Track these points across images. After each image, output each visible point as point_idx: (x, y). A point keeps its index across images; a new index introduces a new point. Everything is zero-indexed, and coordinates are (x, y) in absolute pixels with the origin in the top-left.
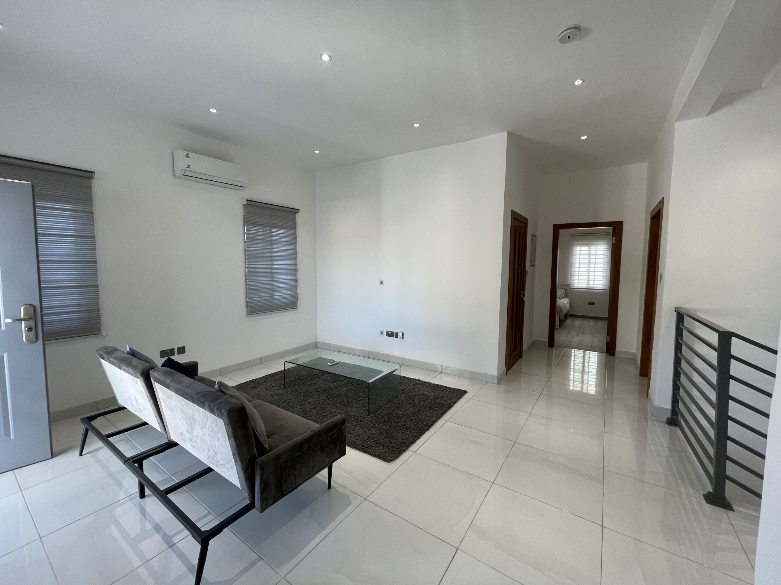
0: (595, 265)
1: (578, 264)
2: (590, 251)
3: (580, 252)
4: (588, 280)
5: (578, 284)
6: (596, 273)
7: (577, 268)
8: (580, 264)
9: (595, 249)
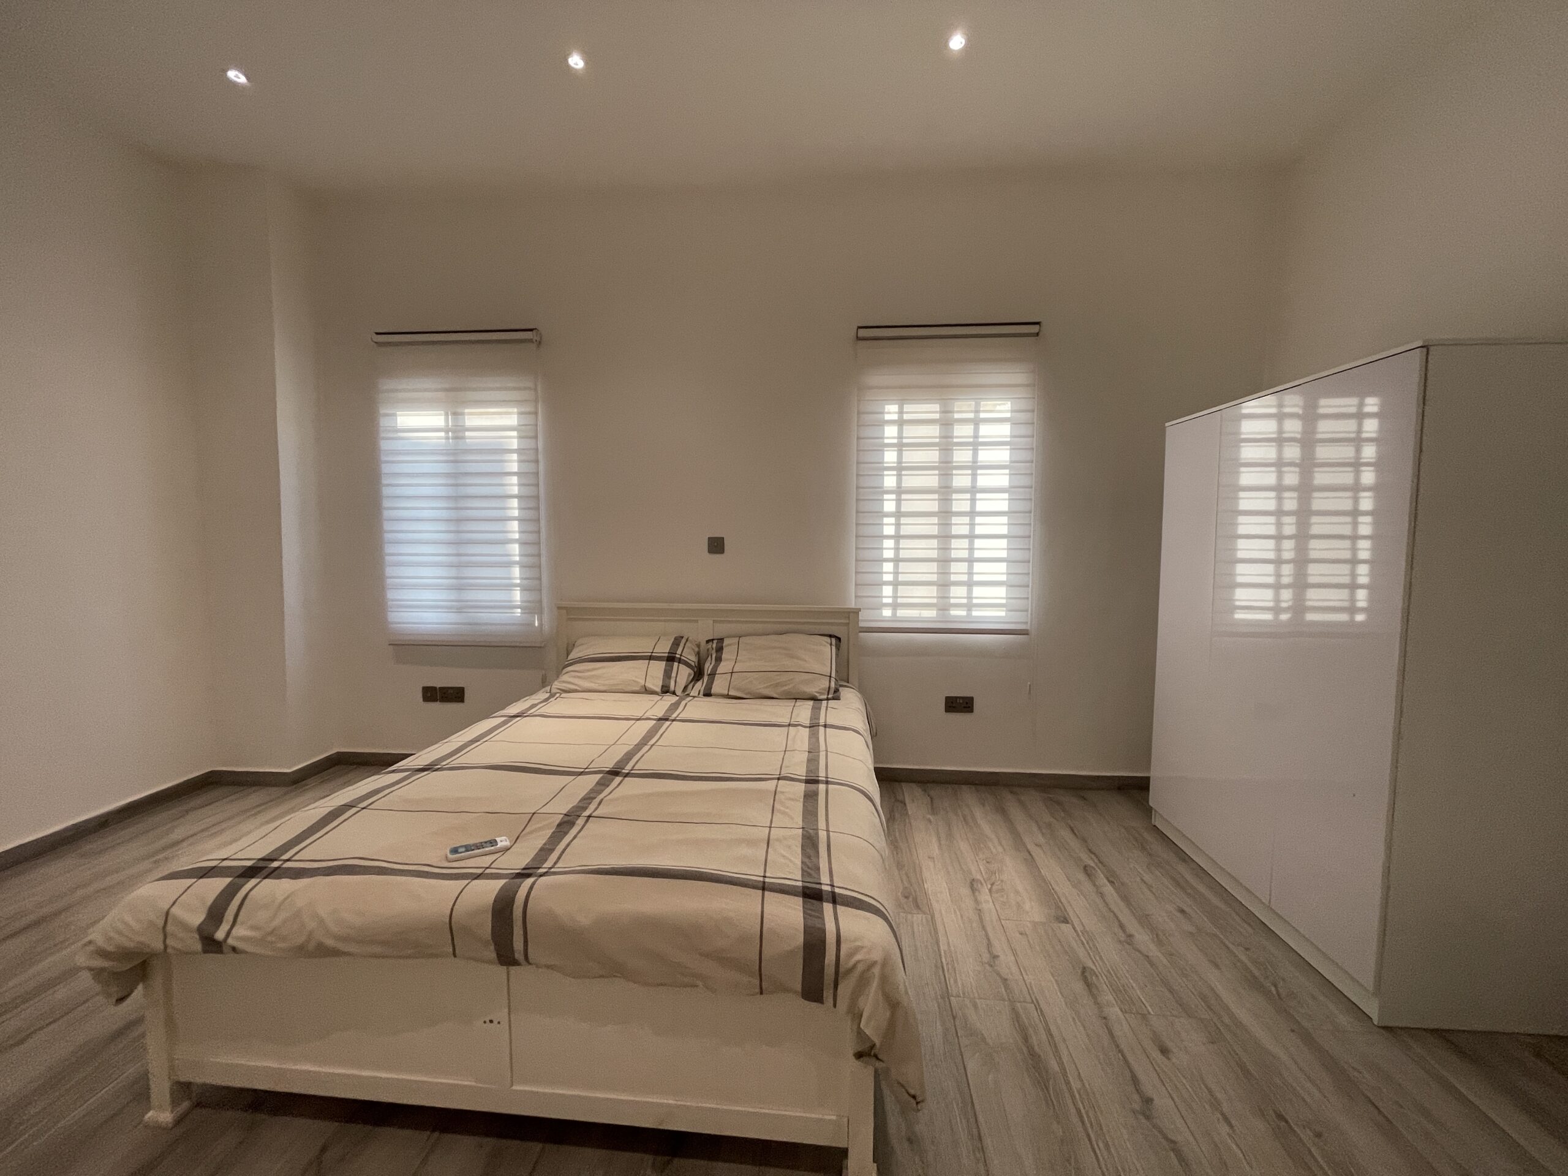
0: (973, 500)
1: (893, 496)
2: (946, 423)
3: (900, 431)
4: (944, 584)
5: (895, 606)
6: (978, 543)
7: (886, 520)
8: (904, 496)
9: (971, 416)
